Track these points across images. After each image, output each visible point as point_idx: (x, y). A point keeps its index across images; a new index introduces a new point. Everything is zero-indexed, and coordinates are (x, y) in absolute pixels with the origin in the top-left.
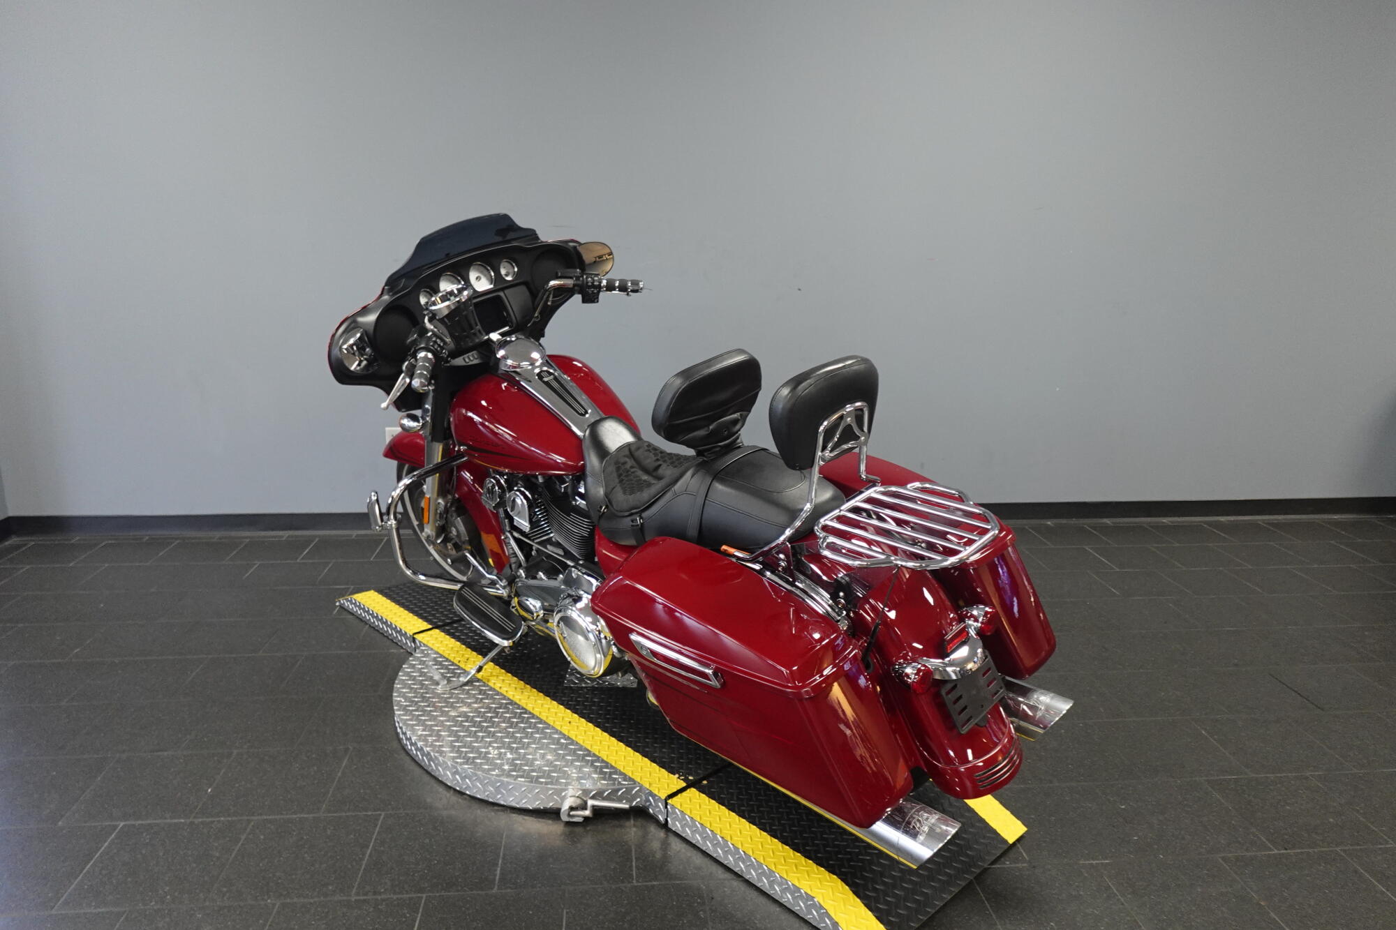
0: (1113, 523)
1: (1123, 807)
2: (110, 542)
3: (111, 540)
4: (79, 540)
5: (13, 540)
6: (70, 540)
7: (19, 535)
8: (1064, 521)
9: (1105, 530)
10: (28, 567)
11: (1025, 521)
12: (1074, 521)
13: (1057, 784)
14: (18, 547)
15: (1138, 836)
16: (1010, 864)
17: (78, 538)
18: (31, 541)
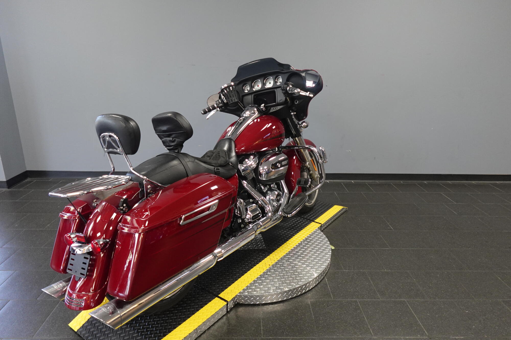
0: (452, 183)
1: (467, 312)
2: (63, 181)
3: (64, 180)
4: (52, 180)
5: (29, 179)
6: (49, 180)
7: (31, 177)
8: (431, 182)
9: (448, 185)
10: (33, 190)
11: (415, 181)
12: (436, 182)
13: (437, 300)
14: (30, 182)
15: (475, 326)
16: (420, 336)
17: (52, 179)
18: (35, 180)
